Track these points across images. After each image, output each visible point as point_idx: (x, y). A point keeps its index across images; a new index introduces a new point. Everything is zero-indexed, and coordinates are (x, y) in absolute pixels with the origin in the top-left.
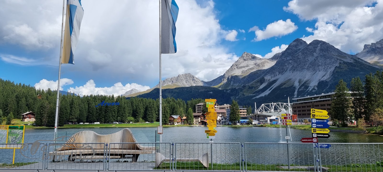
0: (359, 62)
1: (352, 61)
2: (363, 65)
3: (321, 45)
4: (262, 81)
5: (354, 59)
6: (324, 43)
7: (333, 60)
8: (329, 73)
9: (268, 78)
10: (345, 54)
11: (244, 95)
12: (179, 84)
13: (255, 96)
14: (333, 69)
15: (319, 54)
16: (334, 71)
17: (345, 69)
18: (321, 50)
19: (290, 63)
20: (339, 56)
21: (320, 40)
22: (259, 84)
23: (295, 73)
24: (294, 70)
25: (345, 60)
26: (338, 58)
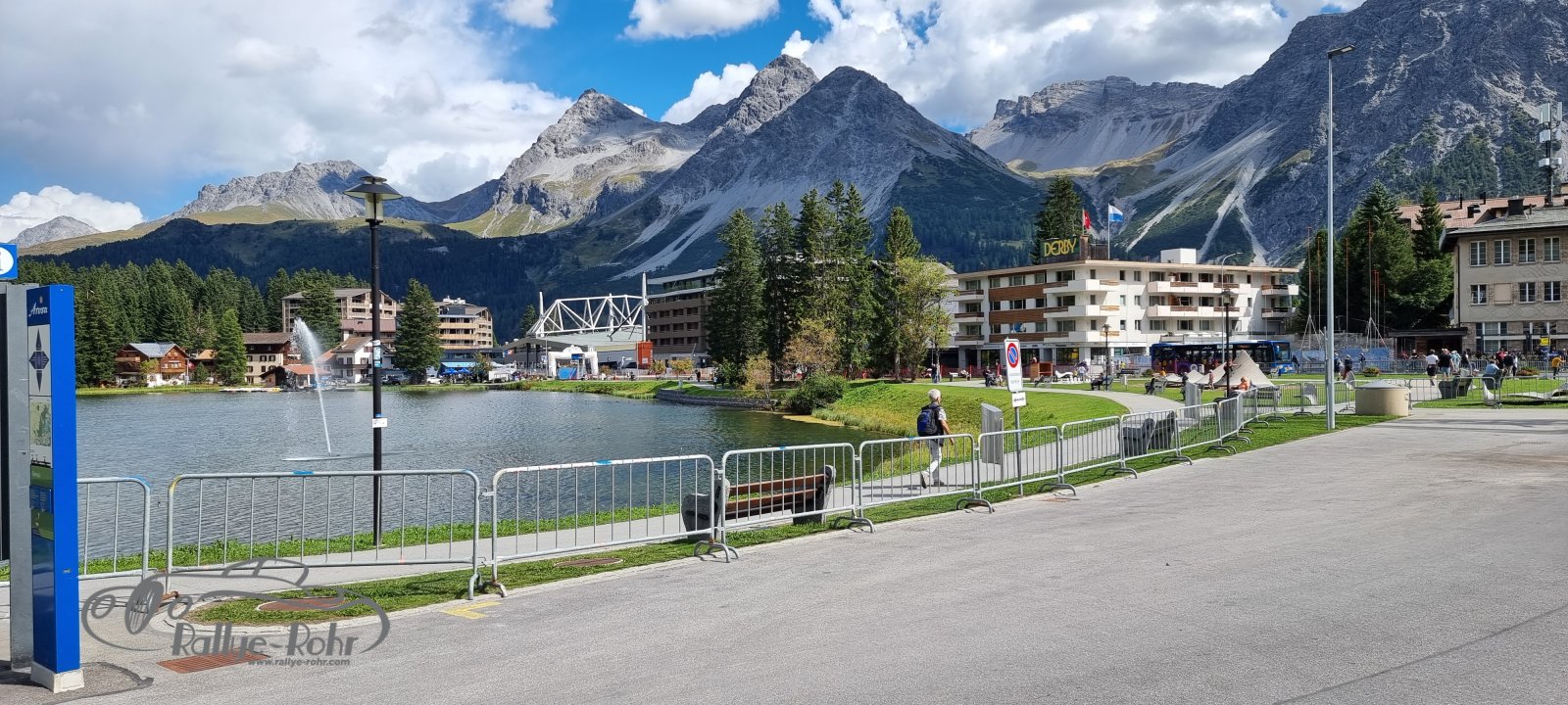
0: (973, 161)
1: (953, 156)
2: (987, 170)
3: (860, 88)
4: (649, 211)
5: (960, 149)
6: (869, 81)
7: (895, 148)
8: (879, 192)
9: (672, 199)
10: (934, 127)
11: (577, 263)
12: (299, 206)
13: (620, 270)
14: (892, 179)
15: (854, 121)
16: (894, 189)
17: (929, 182)
18: (861, 106)
19: (754, 149)
20: (914, 134)
21: (858, 69)
22: (638, 222)
23: (770, 186)
24: (767, 175)
25: (934, 151)
26: (912, 140)
